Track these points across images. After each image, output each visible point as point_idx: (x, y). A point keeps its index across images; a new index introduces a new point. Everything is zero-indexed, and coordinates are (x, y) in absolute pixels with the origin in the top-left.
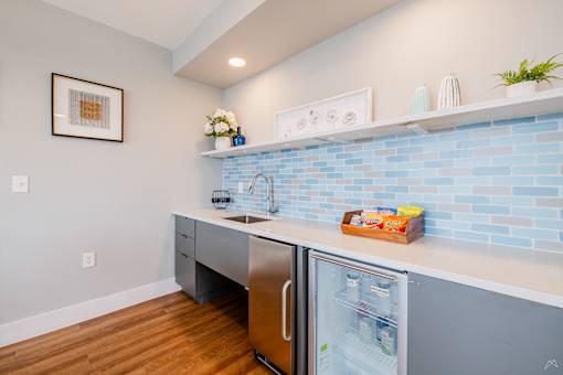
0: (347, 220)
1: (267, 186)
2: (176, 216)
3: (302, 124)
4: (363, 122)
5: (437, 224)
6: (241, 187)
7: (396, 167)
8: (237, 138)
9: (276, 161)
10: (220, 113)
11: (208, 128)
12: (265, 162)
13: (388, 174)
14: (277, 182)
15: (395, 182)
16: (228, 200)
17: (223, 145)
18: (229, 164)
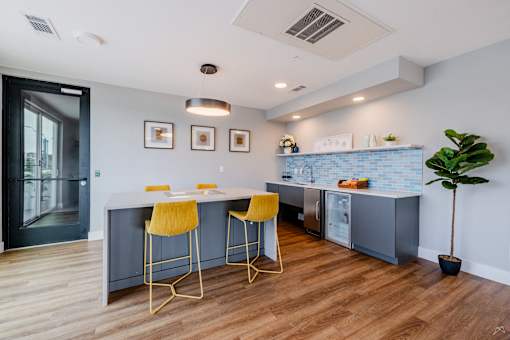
0: (341, 182)
1: (309, 170)
2: (268, 184)
3: (325, 144)
4: (348, 148)
5: (373, 184)
6: (296, 170)
7: (361, 164)
8: (295, 148)
9: (313, 159)
10: (287, 137)
11: (281, 144)
12: (308, 159)
13: (358, 166)
14: (314, 168)
15: (360, 169)
16: (289, 177)
17: (288, 151)
18: (290, 160)
